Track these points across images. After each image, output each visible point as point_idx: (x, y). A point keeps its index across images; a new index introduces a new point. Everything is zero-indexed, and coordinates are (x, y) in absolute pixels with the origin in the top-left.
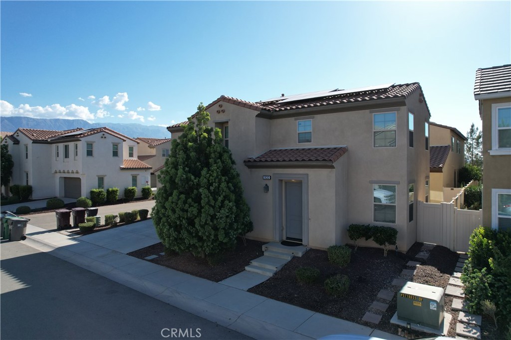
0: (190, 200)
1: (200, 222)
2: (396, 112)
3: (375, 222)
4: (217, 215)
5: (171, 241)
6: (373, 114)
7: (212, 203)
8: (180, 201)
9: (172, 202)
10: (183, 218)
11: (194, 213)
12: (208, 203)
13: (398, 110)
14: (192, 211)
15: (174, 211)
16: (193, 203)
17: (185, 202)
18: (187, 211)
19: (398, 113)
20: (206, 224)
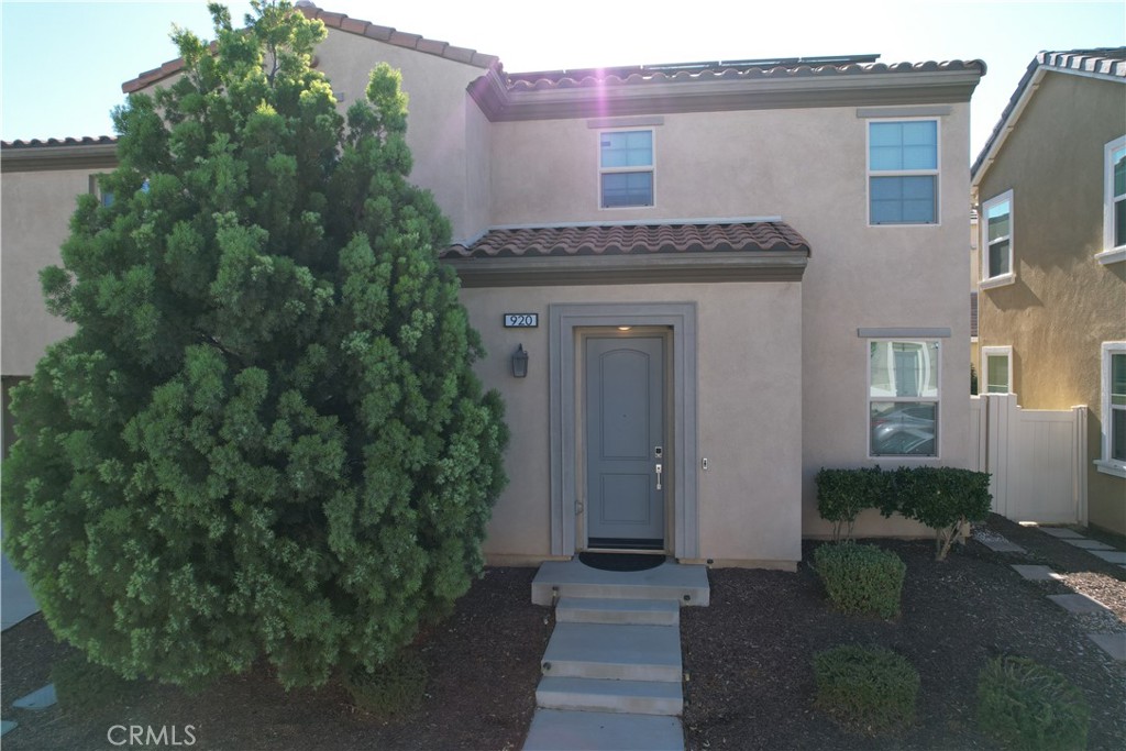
0: (295, 400)
1: (356, 516)
2: (938, 119)
3: (875, 458)
4: (440, 470)
5: (167, 644)
6: (868, 121)
7: (419, 408)
8: (238, 404)
9: (188, 415)
10: (253, 501)
11: (322, 467)
12: (400, 411)
13: (943, 114)
14: (314, 460)
15: (196, 466)
16: (312, 411)
17: (268, 412)
18: (280, 461)
19: (943, 123)
20: (388, 519)
